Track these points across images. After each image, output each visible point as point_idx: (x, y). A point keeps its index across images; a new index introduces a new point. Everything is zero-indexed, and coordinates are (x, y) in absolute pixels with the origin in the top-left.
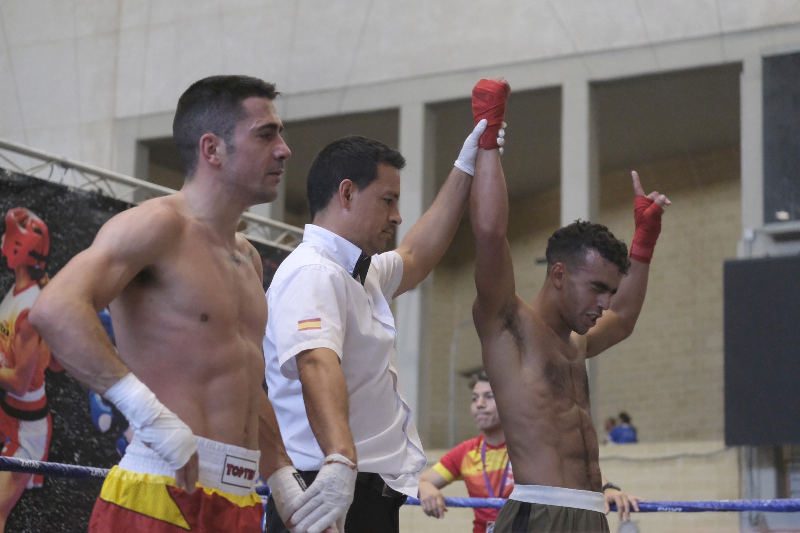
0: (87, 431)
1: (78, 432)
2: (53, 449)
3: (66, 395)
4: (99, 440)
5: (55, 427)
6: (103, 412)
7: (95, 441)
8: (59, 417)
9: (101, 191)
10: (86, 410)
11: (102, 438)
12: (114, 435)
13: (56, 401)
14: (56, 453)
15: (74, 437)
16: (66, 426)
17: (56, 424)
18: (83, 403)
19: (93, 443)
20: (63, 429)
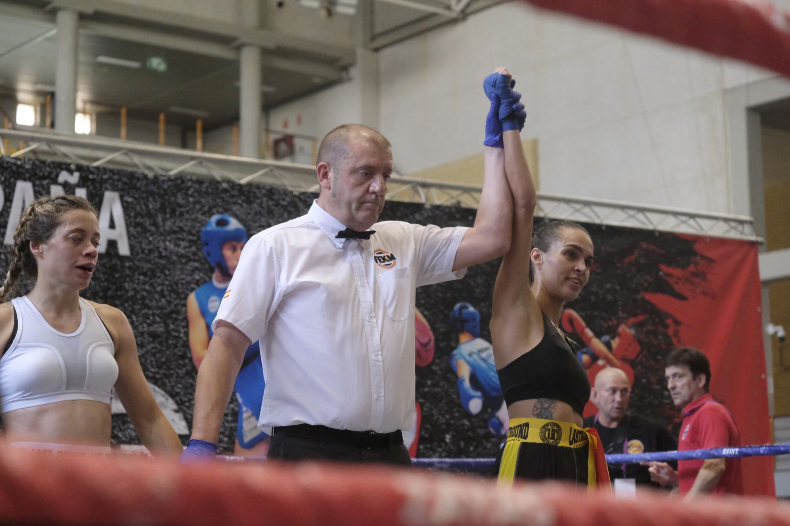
0: (457, 414)
1: (448, 416)
2: (423, 433)
3: (433, 385)
4: (470, 421)
5: (424, 414)
6: (472, 397)
7: (466, 422)
8: (428, 405)
9: (459, 203)
10: (454, 396)
11: (474, 420)
12: (486, 416)
13: (424, 391)
14: (427, 436)
15: (442, 420)
16: (435, 412)
17: (425, 411)
18: (451, 390)
19: (464, 425)
20: (433, 415)
